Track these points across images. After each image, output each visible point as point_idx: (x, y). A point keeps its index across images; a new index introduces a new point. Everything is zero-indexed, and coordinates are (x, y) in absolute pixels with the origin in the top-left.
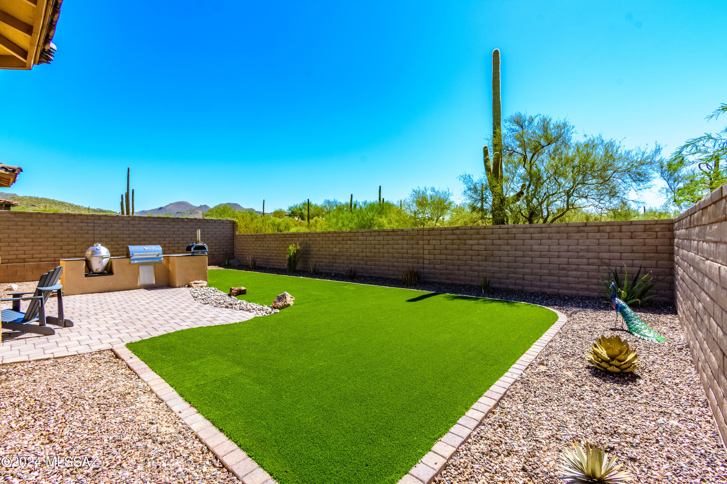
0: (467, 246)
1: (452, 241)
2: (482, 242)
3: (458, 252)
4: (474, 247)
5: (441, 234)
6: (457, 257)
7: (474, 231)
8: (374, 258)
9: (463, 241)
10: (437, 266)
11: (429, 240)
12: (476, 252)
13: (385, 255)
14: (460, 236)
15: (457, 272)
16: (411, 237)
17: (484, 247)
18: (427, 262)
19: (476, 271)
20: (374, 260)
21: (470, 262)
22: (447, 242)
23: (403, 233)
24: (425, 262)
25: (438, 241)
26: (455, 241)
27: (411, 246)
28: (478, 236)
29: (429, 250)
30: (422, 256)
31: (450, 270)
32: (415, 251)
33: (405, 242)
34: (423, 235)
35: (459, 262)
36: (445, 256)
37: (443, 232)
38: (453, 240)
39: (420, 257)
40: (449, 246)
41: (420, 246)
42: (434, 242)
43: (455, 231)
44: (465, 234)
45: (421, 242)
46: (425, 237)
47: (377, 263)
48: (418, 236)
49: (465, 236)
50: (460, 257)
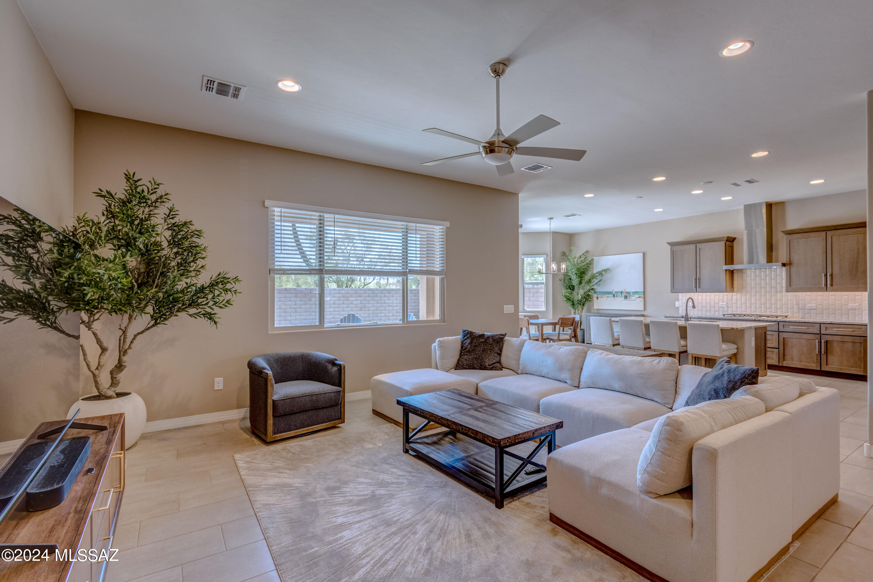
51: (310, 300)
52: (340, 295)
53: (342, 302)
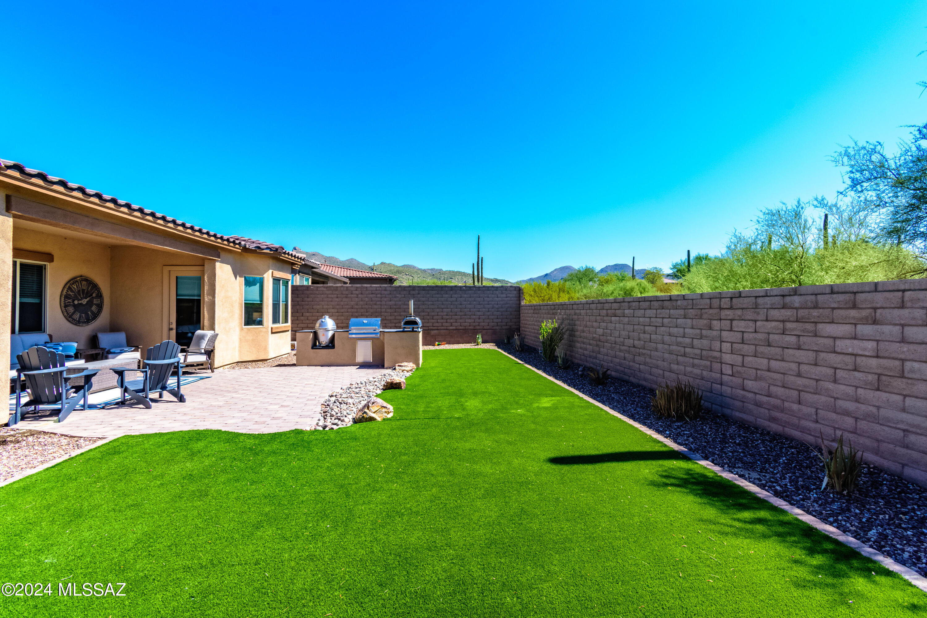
0: (821, 341)
1: (781, 325)
2: (865, 330)
3: (798, 353)
4: (841, 345)
5: (756, 306)
6: (794, 366)
7: (841, 297)
8: (644, 351)
9: (810, 327)
10: (749, 384)
11: (731, 320)
12: (849, 360)
13: (660, 346)
14: (801, 313)
15: (795, 407)
16: (699, 312)
17: (871, 345)
18: (727, 370)
19: (846, 413)
20: (644, 354)
21: (831, 386)
22: (770, 325)
23: (685, 303)
24: (724, 371)
25: (751, 324)
26: (789, 325)
27: (698, 331)
28: (853, 313)
29: (732, 343)
30: (717, 354)
31: (776, 397)
32: (705, 342)
33: (689, 321)
34: (721, 308)
35: (800, 381)
36: (765, 361)
37: (760, 300)
38: (783, 321)
39: (715, 358)
40: (776, 337)
41: (715, 333)
42: (739, 325)
43: (788, 299)
44: (816, 307)
45: (716, 324)
46: (724, 313)
47: (648, 360)
48: (711, 311)
49: (815, 313)
50: (804, 368)
51: (710, 328)
52: (787, 313)
53: (793, 339)
